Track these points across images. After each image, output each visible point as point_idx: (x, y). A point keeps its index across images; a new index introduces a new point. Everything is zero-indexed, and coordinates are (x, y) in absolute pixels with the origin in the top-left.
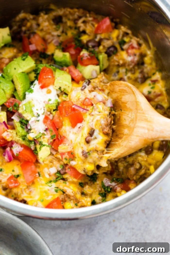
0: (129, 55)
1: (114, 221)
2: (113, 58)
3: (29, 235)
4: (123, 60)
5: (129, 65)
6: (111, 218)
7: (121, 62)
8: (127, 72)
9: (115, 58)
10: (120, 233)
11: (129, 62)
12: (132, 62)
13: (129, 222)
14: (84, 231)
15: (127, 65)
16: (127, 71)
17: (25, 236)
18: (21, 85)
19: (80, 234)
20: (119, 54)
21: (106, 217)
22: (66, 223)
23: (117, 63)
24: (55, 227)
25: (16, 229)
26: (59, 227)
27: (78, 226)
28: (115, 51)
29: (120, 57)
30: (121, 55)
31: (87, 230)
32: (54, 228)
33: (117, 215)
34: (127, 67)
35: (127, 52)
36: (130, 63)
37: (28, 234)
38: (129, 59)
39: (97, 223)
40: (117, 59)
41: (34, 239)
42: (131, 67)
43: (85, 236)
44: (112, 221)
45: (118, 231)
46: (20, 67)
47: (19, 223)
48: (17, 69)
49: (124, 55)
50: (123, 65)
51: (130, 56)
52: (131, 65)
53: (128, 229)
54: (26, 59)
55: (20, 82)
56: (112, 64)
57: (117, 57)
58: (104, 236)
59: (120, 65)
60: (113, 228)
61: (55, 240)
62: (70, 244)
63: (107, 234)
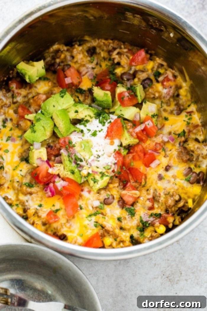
0: (164, 87)
2: (148, 91)
4: (159, 92)
5: (164, 98)
7: (157, 95)
8: (163, 104)
11: (164, 94)
12: (168, 94)
15: (162, 97)
18: (62, 122)
20: (154, 86)
23: (152, 96)
25: (56, 264)
28: (150, 84)
29: (155, 89)
30: (156, 87)
34: (162, 100)
35: (163, 85)
36: (166, 95)
38: (165, 91)
40: (153, 92)
42: (167, 99)
45: (154, 262)
46: (59, 104)
48: (56, 107)
49: (159, 87)
50: (159, 98)
51: (166, 89)
52: (166, 97)
53: (163, 260)
54: (65, 96)
55: (61, 119)
56: (148, 96)
57: (152, 89)
58: (139, 267)
59: (156, 97)
60: (149, 259)
61: (91, 273)
62: (106, 276)
63: (142, 266)
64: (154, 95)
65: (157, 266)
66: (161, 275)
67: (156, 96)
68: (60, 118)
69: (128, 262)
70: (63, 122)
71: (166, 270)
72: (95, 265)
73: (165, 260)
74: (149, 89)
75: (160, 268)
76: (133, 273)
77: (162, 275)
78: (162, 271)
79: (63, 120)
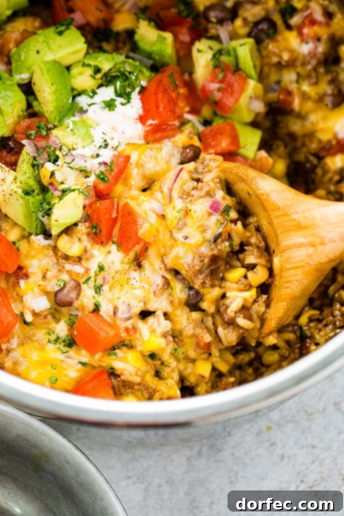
0: (303, 39)
1: (269, 428)
2: (266, 48)
3: (68, 463)
4: (291, 51)
5: (304, 64)
6: (263, 423)
7: (286, 57)
8: (300, 81)
9: (271, 47)
10: (282, 457)
11: (304, 56)
12: (312, 54)
13: (303, 432)
14: (199, 453)
15: (298, 63)
16: (300, 78)
17: (59, 464)
18: (50, 88)
19: (189, 459)
20: (279, 38)
21: (250, 421)
22: (156, 434)
23: (275, 60)
24: (130, 442)
25: (36, 447)
26: (141, 443)
27: (184, 441)
28: (271, 31)
29: (283, 44)
30: (286, 40)
31: (205, 450)
32: (129, 446)
33: (275, 415)
34: (299, 69)
35: (300, 34)
36: (308, 58)
37: (64, 459)
38: (305, 49)
39: (230, 434)
40: (276, 51)
41: (79, 471)
42: (309, 67)
43: (201, 463)
44: (264, 429)
45: (279, 451)
46: (49, 48)
47: (45, 435)
48: (42, 54)
49: (292, 39)
50: (291, 64)
51: (307, 43)
52: (309, 63)
53: (302, 448)
54: (67, 33)
56: (266, 60)
57: (275, 44)
58: (244, 463)
59: (284, 63)
60: (268, 444)
61: (130, 474)
62: (167, 482)
63: (252, 459)
64: (280, 57)
65: (286, 460)
66: (295, 482)
67: (283, 60)
68: (46, 77)
69: (219, 451)
70: (54, 88)
71: (307, 469)
72: (141, 456)
73: (307, 446)
74: (268, 44)
75: (294, 465)
76: (230, 477)
77: (299, 482)
78: (299, 473)
79: (52, 84)
